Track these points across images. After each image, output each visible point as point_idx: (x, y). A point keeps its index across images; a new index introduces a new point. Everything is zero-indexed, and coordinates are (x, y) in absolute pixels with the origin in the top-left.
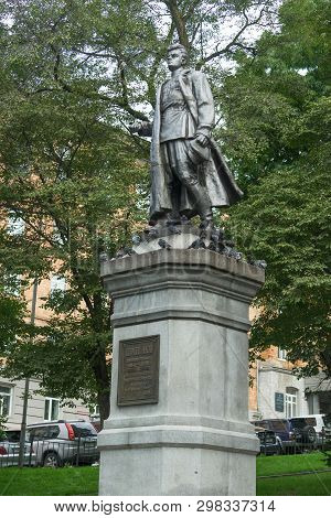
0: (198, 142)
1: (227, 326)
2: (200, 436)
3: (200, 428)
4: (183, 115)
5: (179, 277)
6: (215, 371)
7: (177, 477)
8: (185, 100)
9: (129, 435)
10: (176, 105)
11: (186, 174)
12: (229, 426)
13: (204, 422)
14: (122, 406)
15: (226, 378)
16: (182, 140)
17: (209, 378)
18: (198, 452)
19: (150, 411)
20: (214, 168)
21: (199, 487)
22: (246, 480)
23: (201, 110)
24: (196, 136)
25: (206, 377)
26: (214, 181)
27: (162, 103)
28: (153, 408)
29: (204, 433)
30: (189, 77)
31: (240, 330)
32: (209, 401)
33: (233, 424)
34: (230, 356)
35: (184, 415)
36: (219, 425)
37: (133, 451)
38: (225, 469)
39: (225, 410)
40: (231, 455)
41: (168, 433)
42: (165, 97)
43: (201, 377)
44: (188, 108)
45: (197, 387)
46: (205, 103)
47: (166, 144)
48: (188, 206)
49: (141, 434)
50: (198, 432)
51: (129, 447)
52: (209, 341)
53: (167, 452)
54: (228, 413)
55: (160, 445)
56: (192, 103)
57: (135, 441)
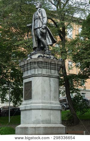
0: (42, 28)
1: (51, 77)
2: (41, 106)
3: (41, 104)
4: (39, 21)
5: (35, 65)
6: (47, 89)
7: (36, 117)
8: (39, 17)
9: (25, 107)
10: (37, 19)
11: (40, 37)
12: (51, 103)
13: (42, 103)
14: (25, 99)
15: (51, 91)
16: (39, 28)
17: (45, 91)
18: (41, 111)
19: (30, 101)
20: (48, 34)
21: (41, 119)
22: (57, 117)
23: (43, 19)
24: (42, 27)
25: (44, 91)
26: (48, 38)
27: (34, 18)
28: (31, 100)
29: (42, 106)
30: (40, 10)
31: (55, 78)
32: (45, 97)
33: (52, 103)
34: (52, 85)
35: (38, 101)
36: (48, 103)
37: (27, 111)
38: (50, 115)
39: (50, 99)
40: (51, 111)
41: (33, 106)
42: (35, 17)
43: (42, 91)
44: (40, 19)
45: (41, 94)
46: (44, 17)
47: (35, 29)
48: (42, 46)
49: (28, 106)
50: (40, 105)
51: (26, 110)
52: (45, 82)
53: (33, 111)
54: (51, 100)
55: (31, 109)
56: (41, 18)
57: (27, 108)
